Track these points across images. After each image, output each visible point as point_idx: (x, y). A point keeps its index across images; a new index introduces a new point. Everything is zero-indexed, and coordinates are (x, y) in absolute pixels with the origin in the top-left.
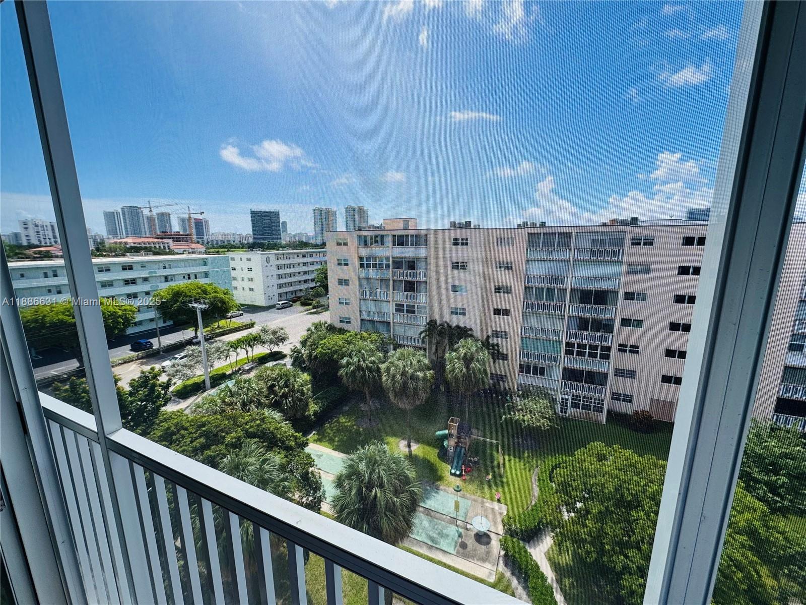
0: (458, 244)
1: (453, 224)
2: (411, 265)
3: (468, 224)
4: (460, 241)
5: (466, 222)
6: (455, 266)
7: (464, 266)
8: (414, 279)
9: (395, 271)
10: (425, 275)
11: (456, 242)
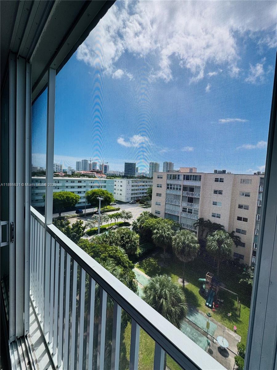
0: (218, 181)
1: (216, 171)
2: (192, 189)
3: (224, 172)
4: (219, 180)
5: (223, 170)
6: (215, 192)
7: (220, 193)
8: (193, 196)
9: (184, 192)
10: (199, 195)
11: (217, 180)
